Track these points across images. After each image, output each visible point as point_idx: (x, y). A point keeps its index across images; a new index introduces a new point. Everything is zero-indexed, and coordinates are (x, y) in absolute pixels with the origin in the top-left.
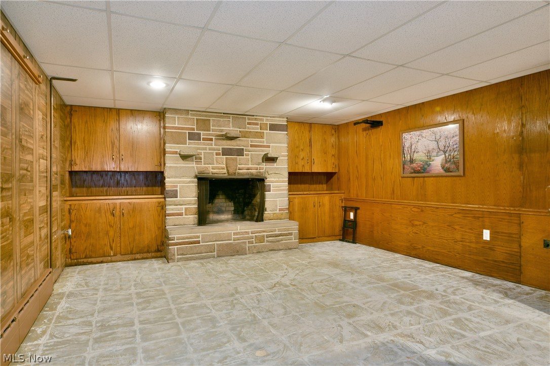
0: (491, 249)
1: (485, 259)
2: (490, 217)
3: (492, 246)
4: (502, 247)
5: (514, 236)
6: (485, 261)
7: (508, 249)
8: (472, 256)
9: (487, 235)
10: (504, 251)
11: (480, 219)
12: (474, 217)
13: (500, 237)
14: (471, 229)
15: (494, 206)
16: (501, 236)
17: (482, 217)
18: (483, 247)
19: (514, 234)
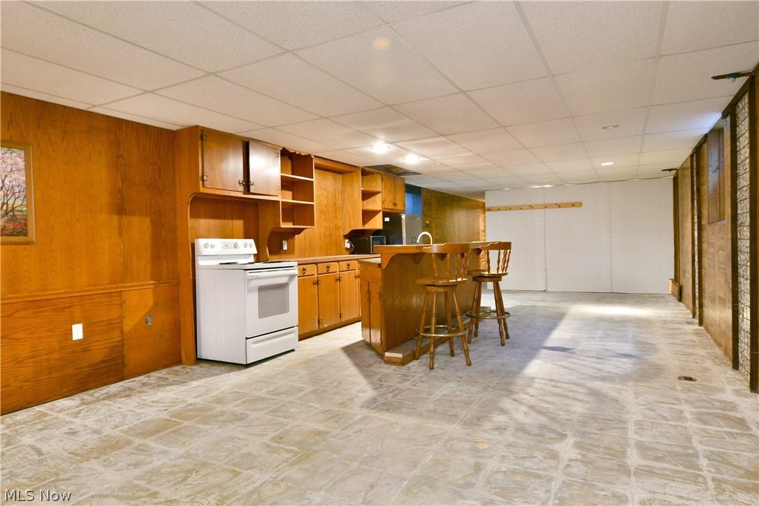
0: (85, 350)
1: (76, 369)
2: (81, 305)
3: (86, 346)
4: (101, 341)
5: (115, 321)
6: (76, 372)
7: (108, 341)
8: (54, 375)
9: (78, 332)
10: (102, 347)
11: (67, 310)
12: (55, 309)
13: (97, 329)
14: (51, 331)
15: (89, 286)
16: (99, 326)
17: (69, 307)
18: (73, 352)
19: (114, 319)
